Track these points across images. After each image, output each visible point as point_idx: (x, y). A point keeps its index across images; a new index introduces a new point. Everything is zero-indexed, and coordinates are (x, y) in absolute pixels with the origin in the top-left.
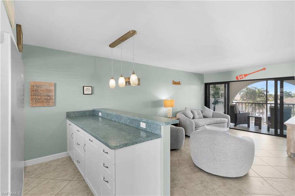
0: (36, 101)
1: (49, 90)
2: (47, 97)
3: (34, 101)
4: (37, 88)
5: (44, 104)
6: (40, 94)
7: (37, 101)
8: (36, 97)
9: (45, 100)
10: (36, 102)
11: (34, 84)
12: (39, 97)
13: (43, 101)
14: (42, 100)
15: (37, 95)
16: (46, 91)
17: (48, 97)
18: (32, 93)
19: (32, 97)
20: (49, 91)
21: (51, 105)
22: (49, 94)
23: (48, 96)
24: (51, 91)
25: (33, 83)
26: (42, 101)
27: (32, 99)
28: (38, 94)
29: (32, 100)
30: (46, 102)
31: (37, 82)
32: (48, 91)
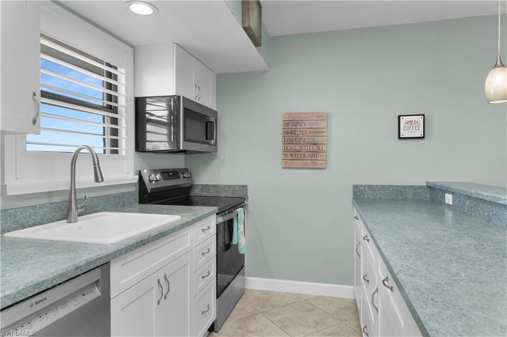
0: (291, 155)
1: (315, 130)
2: (311, 146)
3: (289, 156)
4: (294, 127)
5: (306, 163)
6: (299, 139)
7: (293, 156)
8: (293, 146)
9: (308, 153)
10: (291, 158)
11: (288, 117)
12: (298, 148)
13: (304, 155)
14: (302, 154)
15: (294, 142)
16: (310, 133)
17: (315, 147)
18: (286, 138)
19: (286, 146)
20: (317, 132)
21: (319, 166)
22: (317, 140)
23: (315, 144)
24: (320, 132)
25: (287, 116)
26: (302, 156)
27: (285, 151)
28: (296, 139)
29: (285, 153)
30: (310, 158)
31: (295, 114)
32: (313, 132)
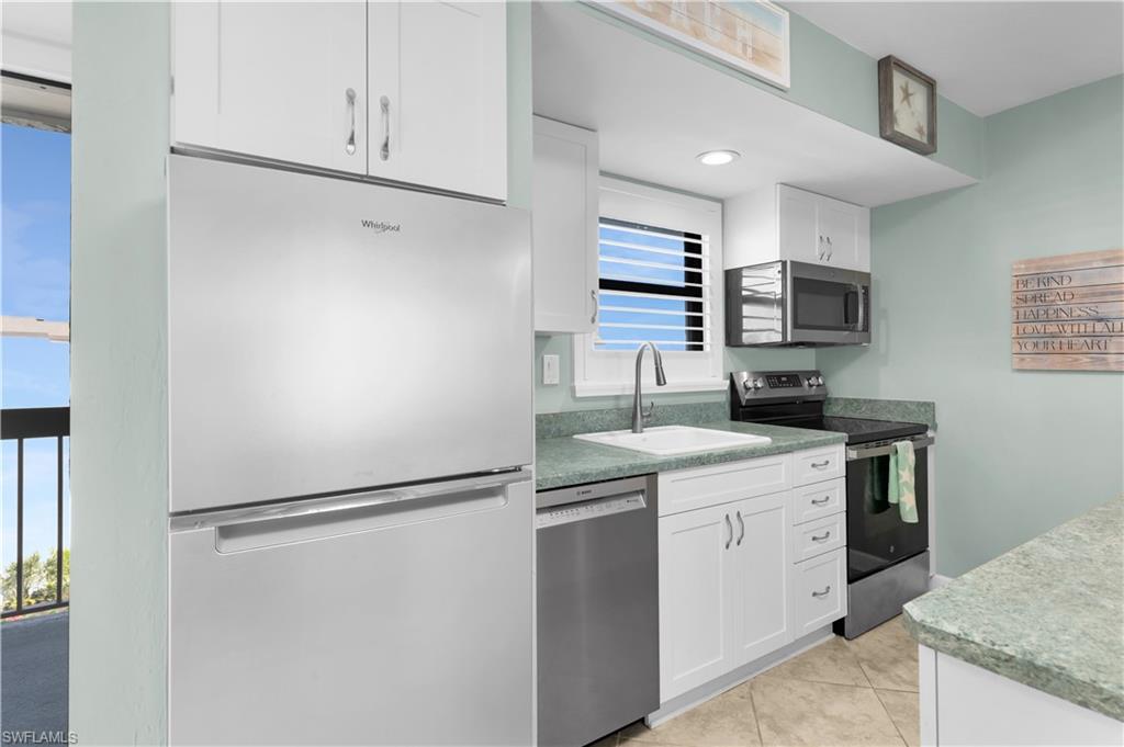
0: (1036, 345)
1: (1099, 289)
2: (1090, 324)
3: (1030, 348)
4: (1042, 287)
5: (1076, 360)
6: (1056, 311)
7: (1041, 346)
8: (1039, 326)
9: (1082, 340)
10: (1036, 350)
11: (1026, 269)
12: (1052, 328)
13: (1070, 346)
14: (1063, 340)
15: (1041, 318)
16: (1085, 296)
17: (1099, 327)
18: (1022, 311)
19: (1021, 326)
20: (1104, 294)
21: (1114, 367)
22: (1104, 310)
23: (1100, 320)
24: (1113, 293)
25: (1023, 266)
26: (1065, 347)
27: (1020, 337)
28: (1046, 312)
29: (1021, 341)
30: (1085, 350)
31: (1043, 259)
32: (1094, 295)
